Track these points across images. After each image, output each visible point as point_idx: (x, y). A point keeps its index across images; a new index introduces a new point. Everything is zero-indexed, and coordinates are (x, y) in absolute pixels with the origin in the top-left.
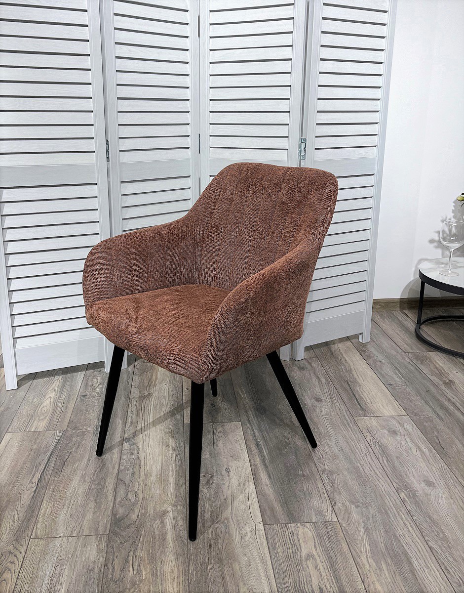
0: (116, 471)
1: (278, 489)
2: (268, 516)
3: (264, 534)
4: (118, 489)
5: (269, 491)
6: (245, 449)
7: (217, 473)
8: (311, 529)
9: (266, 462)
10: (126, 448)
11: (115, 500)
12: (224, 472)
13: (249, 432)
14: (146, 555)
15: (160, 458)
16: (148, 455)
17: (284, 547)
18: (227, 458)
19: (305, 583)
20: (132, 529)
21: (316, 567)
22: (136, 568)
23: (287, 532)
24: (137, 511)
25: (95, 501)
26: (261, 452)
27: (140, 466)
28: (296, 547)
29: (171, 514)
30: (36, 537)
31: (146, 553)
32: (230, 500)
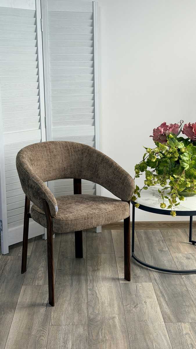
0: (86, 301)
2: (166, 320)
3: (165, 327)
4: (89, 308)
5: (167, 310)
6: (154, 294)
7: (140, 303)
8: (189, 325)
9: (166, 299)
10: (89, 292)
11: (88, 312)
12: (143, 303)
13: (157, 287)
15: (108, 297)
16: (102, 295)
17: (175, 330)
18: (145, 298)
19: (184, 342)
20: (99, 323)
21: (190, 337)
22: (103, 336)
23: (176, 325)
24: (100, 317)
25: (78, 313)
26: (163, 296)
27: (98, 300)
28: (180, 330)
29: (117, 318)
30: (52, 325)
31: (107, 331)
32: (147, 313)
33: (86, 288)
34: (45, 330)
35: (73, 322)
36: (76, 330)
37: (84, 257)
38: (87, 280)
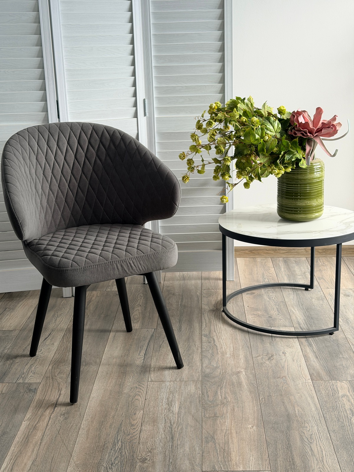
0: (200, 351)
1: (323, 364)
2: (315, 377)
3: (312, 385)
4: (203, 360)
5: (316, 364)
6: (297, 343)
7: (276, 354)
8: (347, 383)
9: (314, 350)
10: (205, 339)
11: (202, 365)
12: (281, 354)
14: (229, 391)
15: (231, 345)
16: (222, 343)
17: (326, 391)
18: (283, 347)
19: (341, 407)
20: (217, 379)
21: (349, 401)
22: (223, 396)
23: (329, 384)
24: (219, 371)
25: (188, 365)
26: (310, 345)
27: (217, 349)
28: (335, 391)
29: (244, 373)
30: (152, 381)
31: (229, 390)
32: (287, 368)
33: (200, 333)
34: (141, 387)
36: (185, 388)
37: (198, 293)
38: (201, 323)
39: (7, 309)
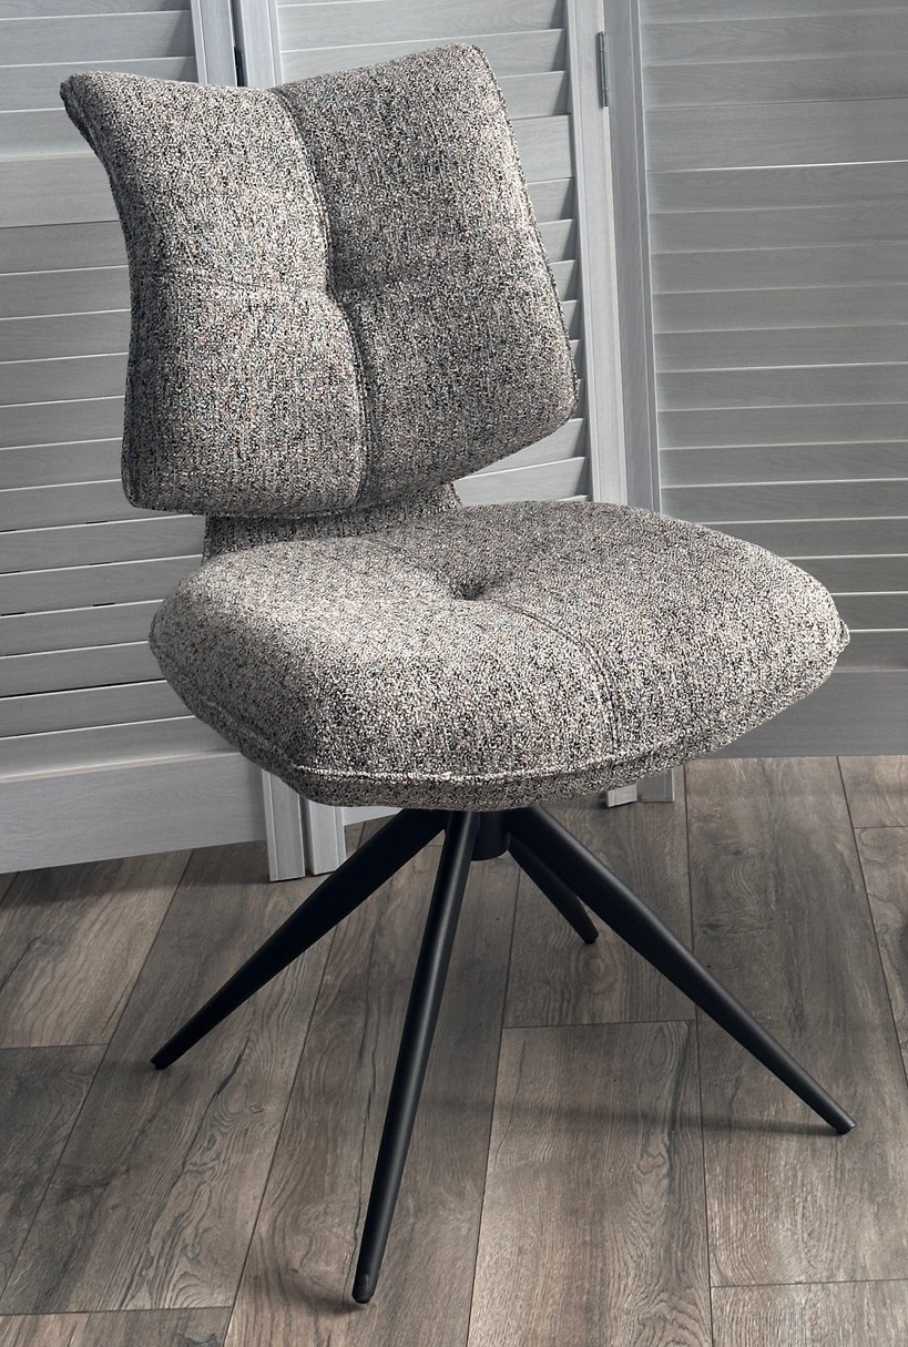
30: (725, 1284)
33: (886, 1039)
34: (683, 1319)
35: (854, 1257)
36: (884, 1318)
37: (839, 847)
38: (883, 989)
39: (37, 945)
